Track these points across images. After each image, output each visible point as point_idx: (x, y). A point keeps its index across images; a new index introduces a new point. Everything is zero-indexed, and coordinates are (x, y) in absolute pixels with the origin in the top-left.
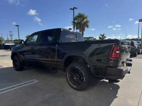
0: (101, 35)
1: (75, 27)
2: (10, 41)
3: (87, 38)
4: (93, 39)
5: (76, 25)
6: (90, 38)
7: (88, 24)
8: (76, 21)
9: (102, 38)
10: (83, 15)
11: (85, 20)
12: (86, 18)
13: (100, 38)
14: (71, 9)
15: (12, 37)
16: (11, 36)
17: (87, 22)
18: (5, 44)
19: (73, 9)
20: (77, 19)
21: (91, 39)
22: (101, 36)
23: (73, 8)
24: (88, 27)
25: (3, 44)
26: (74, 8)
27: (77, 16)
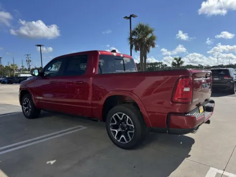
0: (176, 59)
1: (134, 47)
2: (26, 70)
3: (151, 64)
4: (162, 65)
5: (135, 44)
6: (156, 64)
7: (155, 41)
8: (134, 37)
9: (177, 63)
10: (146, 27)
11: (149, 36)
12: (151, 32)
13: (174, 64)
14: (126, 17)
15: (30, 63)
16: (29, 61)
17: (153, 38)
18: (19, 76)
19: (130, 18)
20: (136, 33)
21: (158, 66)
22: (175, 61)
23: (129, 16)
24: (153, 46)
25: (16, 76)
26: (131, 16)
27: (137, 29)
